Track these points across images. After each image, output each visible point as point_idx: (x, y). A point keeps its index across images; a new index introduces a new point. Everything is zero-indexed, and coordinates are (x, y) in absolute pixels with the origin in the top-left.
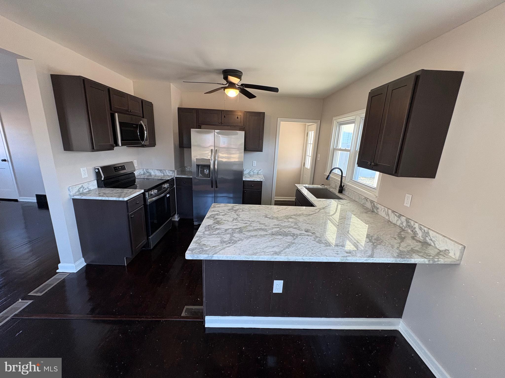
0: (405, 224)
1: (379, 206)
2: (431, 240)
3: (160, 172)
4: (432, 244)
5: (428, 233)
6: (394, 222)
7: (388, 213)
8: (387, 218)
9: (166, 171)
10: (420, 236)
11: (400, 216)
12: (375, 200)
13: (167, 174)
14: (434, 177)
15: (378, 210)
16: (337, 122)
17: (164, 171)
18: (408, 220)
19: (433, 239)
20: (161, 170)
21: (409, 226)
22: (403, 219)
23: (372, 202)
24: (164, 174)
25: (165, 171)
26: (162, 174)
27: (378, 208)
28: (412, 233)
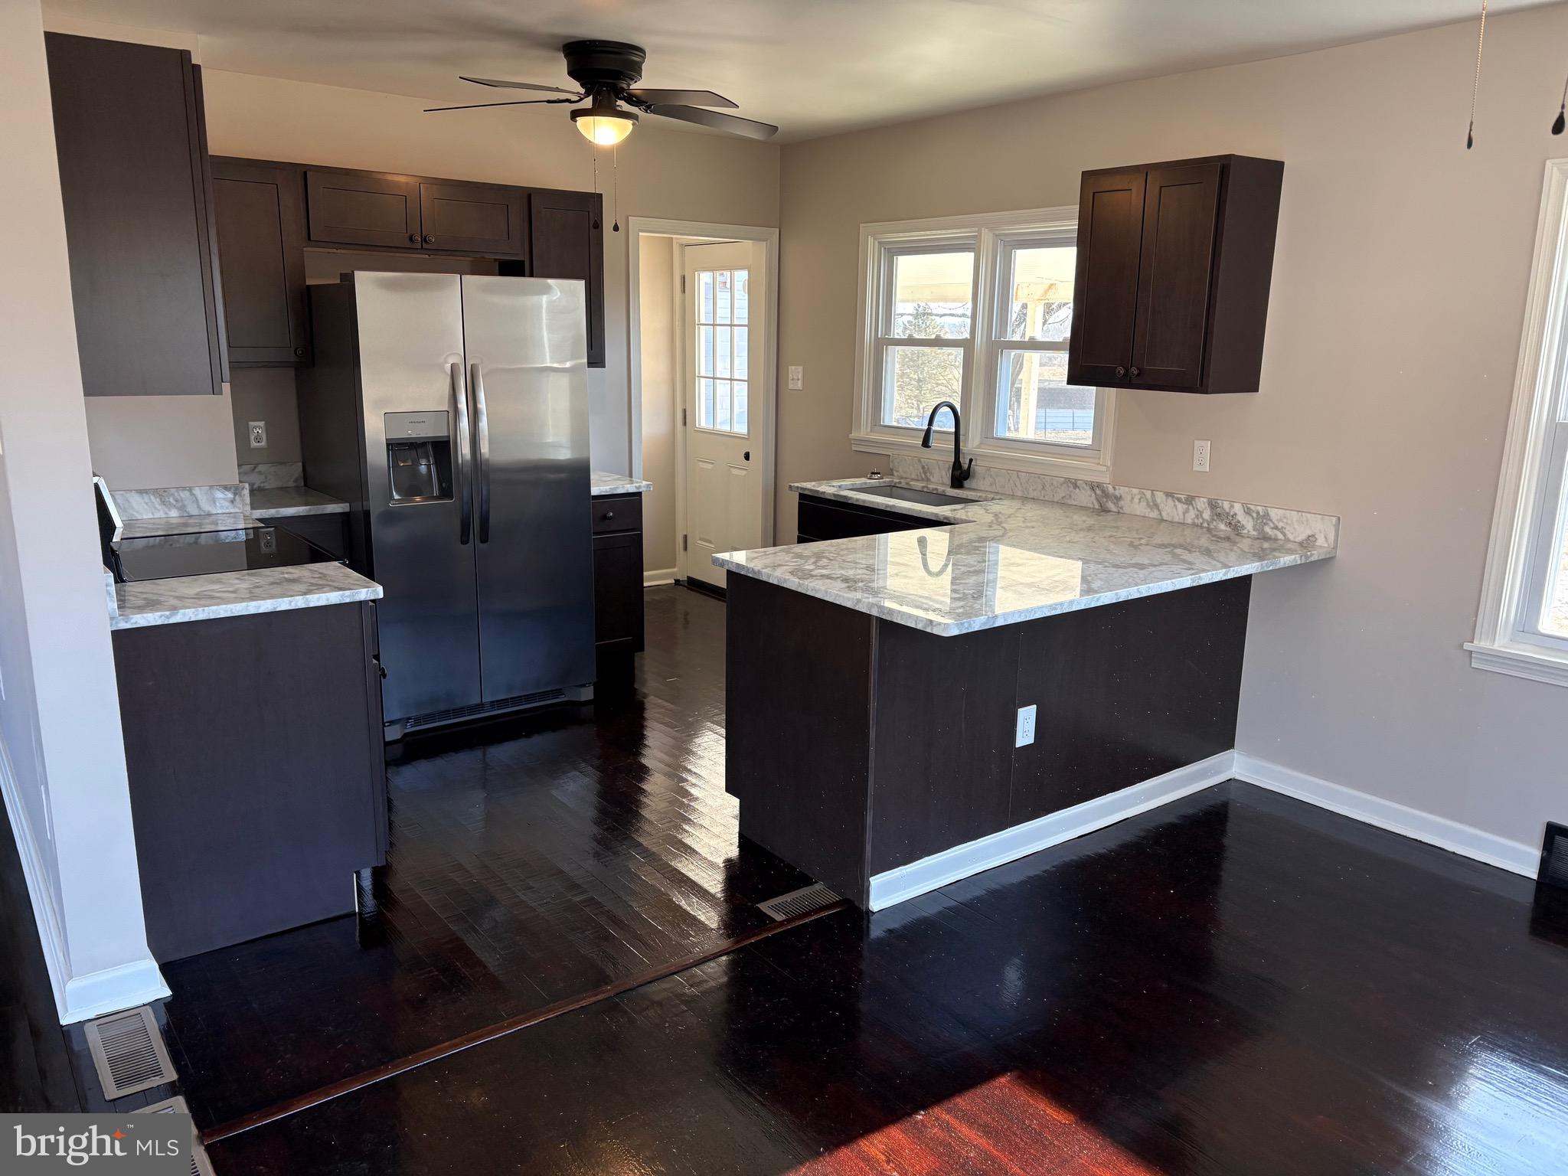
0: (1207, 515)
1: (1121, 491)
2: (1276, 528)
3: (156, 501)
4: (1280, 536)
5: (1267, 515)
6: (1176, 519)
7: (1154, 501)
8: (1154, 514)
9: (197, 491)
10: (1251, 529)
11: (1190, 500)
12: (1105, 479)
13: (199, 507)
14: (1252, 386)
15: (1122, 503)
17: (185, 495)
18: (1213, 505)
19: (1280, 525)
20: (161, 493)
21: (1219, 515)
22: (1201, 503)
23: (1093, 486)
24: (182, 508)
25: (187, 493)
26: (174, 513)
27: (1119, 498)
28: (1228, 529)
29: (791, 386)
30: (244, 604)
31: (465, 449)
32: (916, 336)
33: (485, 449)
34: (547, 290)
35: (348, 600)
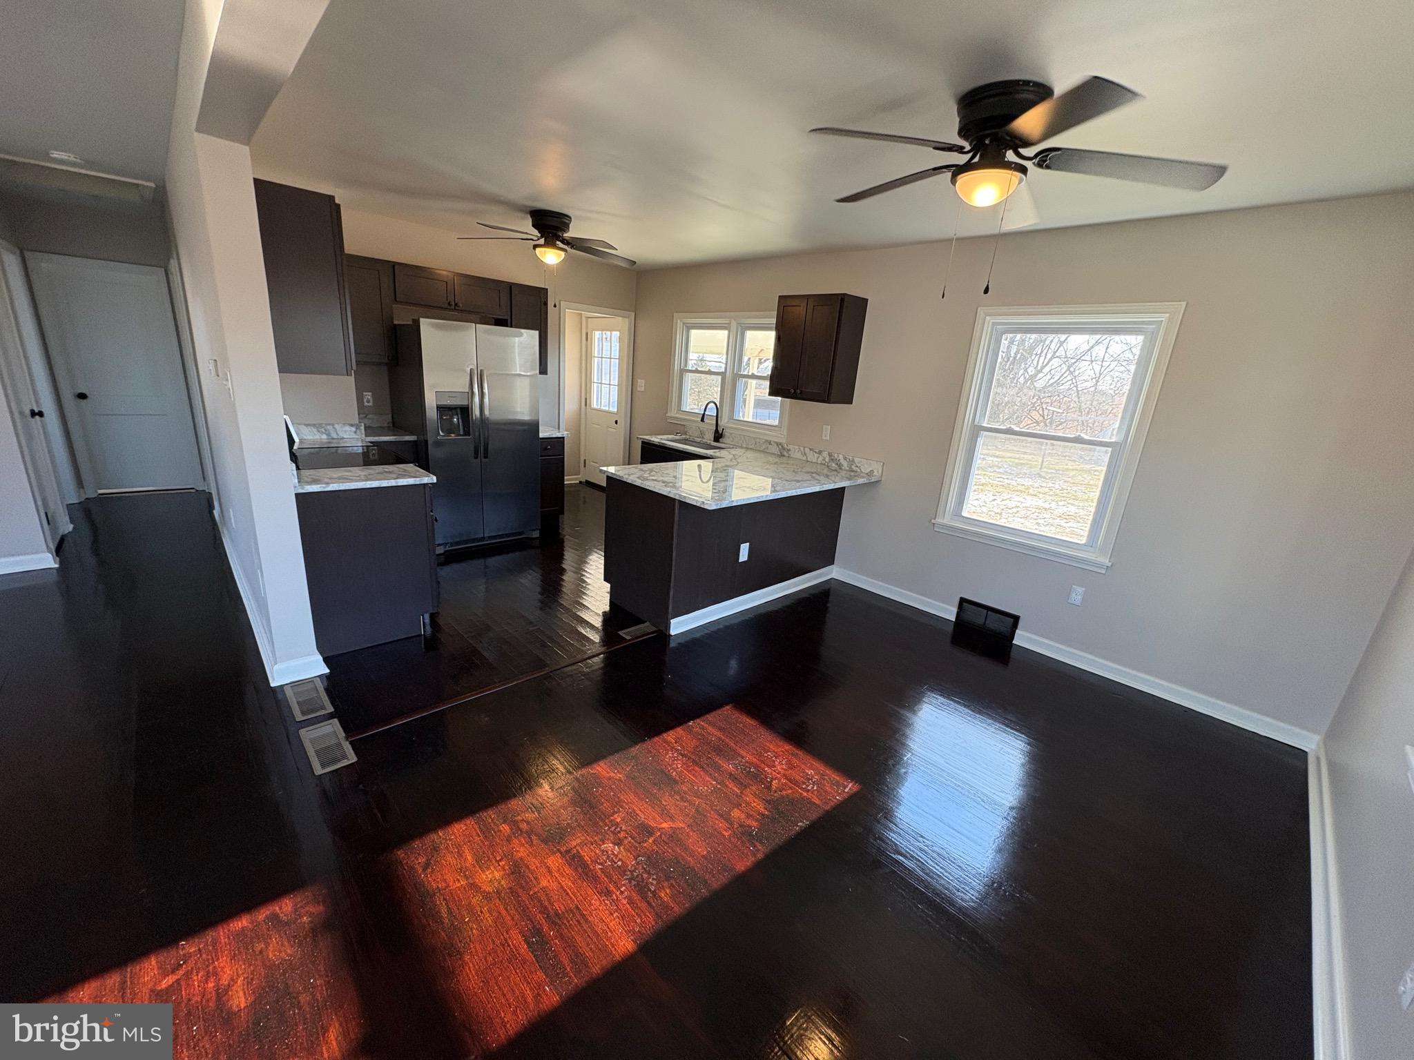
0: (827, 460)
1: (790, 447)
2: (857, 466)
3: (315, 430)
4: (859, 470)
5: (853, 461)
6: (814, 461)
7: (805, 453)
8: (804, 458)
9: (336, 426)
10: (846, 466)
11: (820, 452)
12: (783, 441)
13: (337, 434)
14: (851, 403)
15: (790, 453)
16: (683, 323)
17: (329, 427)
18: (830, 455)
19: (859, 465)
20: (318, 426)
21: (833, 460)
22: (825, 454)
23: (778, 444)
24: (328, 435)
25: (332, 427)
26: (324, 437)
27: (789, 450)
28: (836, 466)
29: (639, 389)
30: (364, 483)
31: (477, 412)
32: (699, 369)
33: (487, 412)
34: (521, 335)
35: (418, 483)
